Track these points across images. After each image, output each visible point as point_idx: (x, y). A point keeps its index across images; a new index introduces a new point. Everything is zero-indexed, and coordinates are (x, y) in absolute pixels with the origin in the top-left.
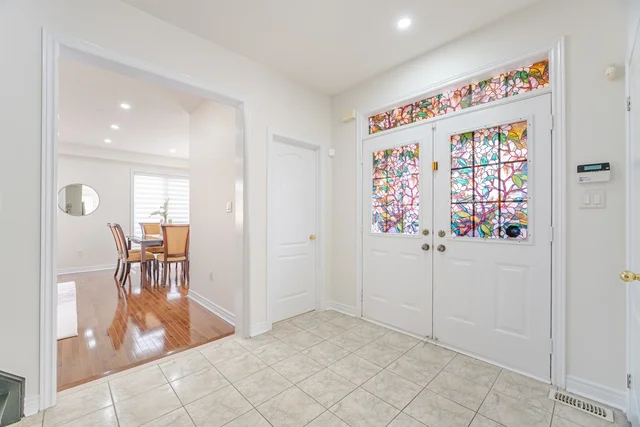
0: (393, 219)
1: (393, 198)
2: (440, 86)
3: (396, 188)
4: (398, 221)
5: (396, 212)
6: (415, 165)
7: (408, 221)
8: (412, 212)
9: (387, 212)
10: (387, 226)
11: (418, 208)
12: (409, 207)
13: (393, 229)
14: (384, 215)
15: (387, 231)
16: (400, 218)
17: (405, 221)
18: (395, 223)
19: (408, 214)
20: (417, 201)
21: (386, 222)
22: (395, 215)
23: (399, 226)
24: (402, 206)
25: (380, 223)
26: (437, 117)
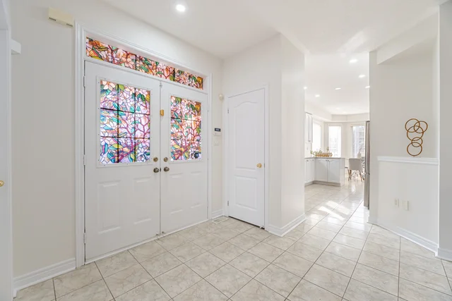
0: (126, 150)
1: (125, 131)
2: (160, 57)
3: (128, 122)
4: (131, 151)
5: (129, 144)
6: (146, 107)
7: (140, 151)
8: (144, 145)
9: (118, 143)
10: (118, 157)
11: (148, 141)
12: (142, 140)
13: (126, 160)
14: (116, 146)
15: (118, 161)
16: (133, 149)
17: (138, 151)
18: (128, 154)
19: (140, 145)
20: (148, 135)
21: (118, 153)
22: (128, 146)
23: (132, 156)
24: (135, 138)
25: (111, 154)
26: (155, 76)
